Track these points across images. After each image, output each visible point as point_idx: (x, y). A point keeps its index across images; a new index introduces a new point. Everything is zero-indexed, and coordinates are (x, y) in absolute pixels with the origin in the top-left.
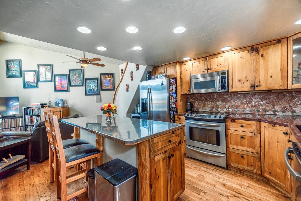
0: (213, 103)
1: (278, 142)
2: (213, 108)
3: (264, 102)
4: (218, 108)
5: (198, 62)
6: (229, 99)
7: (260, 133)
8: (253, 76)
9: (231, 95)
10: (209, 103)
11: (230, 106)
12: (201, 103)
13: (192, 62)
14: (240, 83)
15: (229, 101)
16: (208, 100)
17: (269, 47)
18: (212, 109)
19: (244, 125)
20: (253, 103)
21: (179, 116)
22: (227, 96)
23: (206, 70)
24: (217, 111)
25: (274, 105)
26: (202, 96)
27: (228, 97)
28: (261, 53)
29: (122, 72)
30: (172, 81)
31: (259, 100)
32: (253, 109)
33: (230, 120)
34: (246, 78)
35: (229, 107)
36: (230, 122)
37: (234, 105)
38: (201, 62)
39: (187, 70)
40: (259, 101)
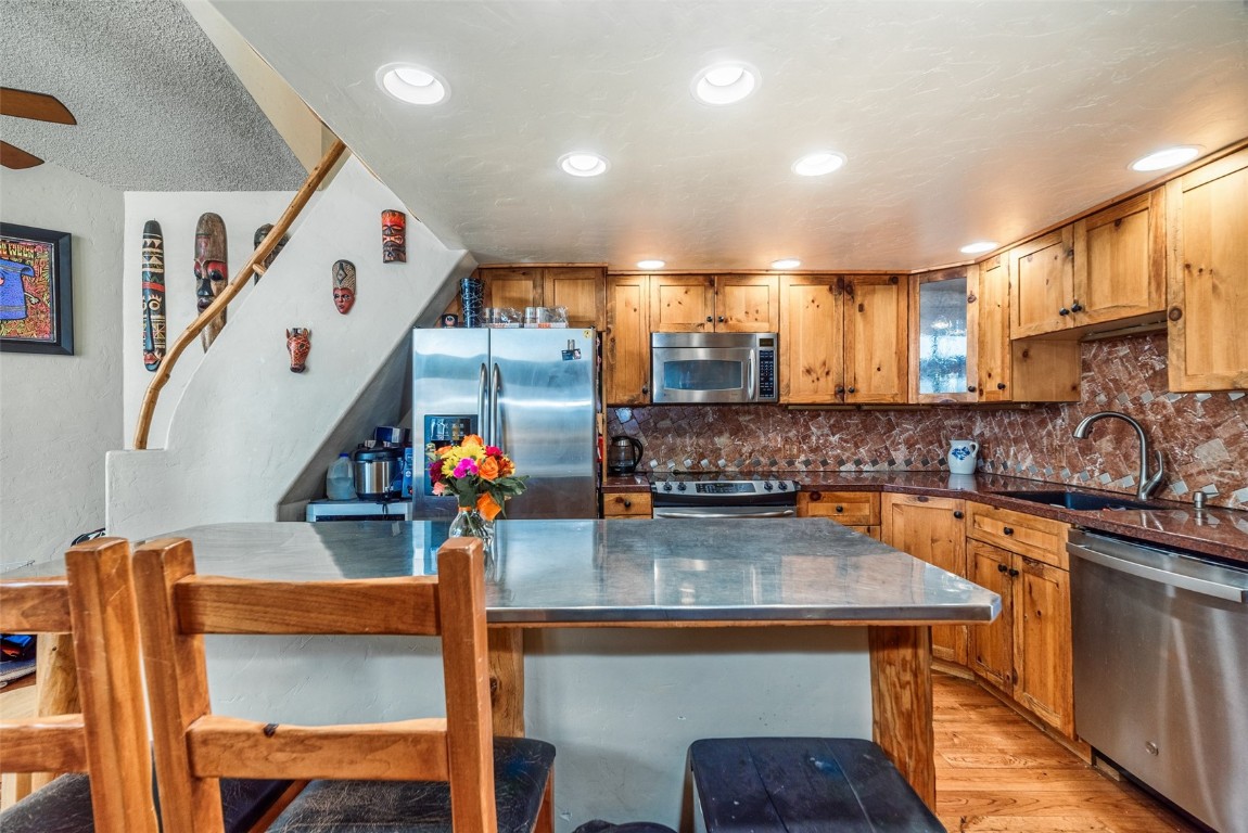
0: (701, 442)
1: (933, 541)
2: (702, 456)
3: (837, 436)
4: (719, 457)
5: (683, 289)
6: (752, 426)
7: (880, 524)
8: (842, 361)
9: (757, 414)
10: (687, 440)
11: (753, 451)
12: (659, 442)
13: (656, 281)
14: (810, 378)
15: (751, 433)
16: (684, 429)
17: (874, 290)
18: (699, 462)
19: (844, 505)
20: (814, 438)
21: (622, 495)
22: (747, 418)
23: (710, 320)
24: (714, 469)
25: (857, 446)
26: (664, 417)
27: (749, 421)
28: (859, 300)
29: (157, 242)
31: (826, 430)
32: (812, 457)
33: (807, 494)
34: (824, 364)
35: (751, 454)
36: (808, 499)
37: (765, 447)
38: (693, 290)
39: (635, 310)
40: (828, 435)
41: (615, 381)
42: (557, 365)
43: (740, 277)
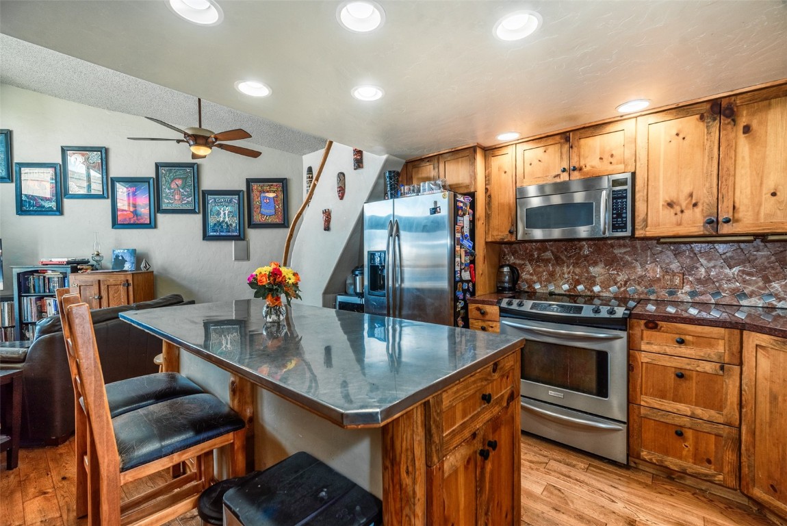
0: (578, 270)
2: (578, 282)
3: (736, 270)
4: (594, 284)
5: (542, 150)
6: (628, 258)
7: (741, 364)
8: (715, 191)
9: (634, 247)
10: (565, 269)
11: (629, 279)
12: (541, 270)
13: (521, 148)
14: (672, 211)
15: (627, 265)
16: (563, 260)
17: (770, 105)
18: (575, 287)
19: (688, 338)
20: (703, 270)
21: (480, 305)
22: (623, 250)
23: (564, 170)
24: (589, 293)
25: (767, 280)
26: (545, 250)
27: (625, 253)
28: (743, 121)
29: (311, 176)
30: (461, 202)
31: (720, 262)
32: (700, 288)
33: (642, 322)
34: (691, 195)
35: (626, 282)
36: (643, 327)
37: (641, 277)
38: (551, 149)
39: (505, 172)
40: (722, 267)
41: (491, 225)
42: (427, 218)
43: (595, 128)
